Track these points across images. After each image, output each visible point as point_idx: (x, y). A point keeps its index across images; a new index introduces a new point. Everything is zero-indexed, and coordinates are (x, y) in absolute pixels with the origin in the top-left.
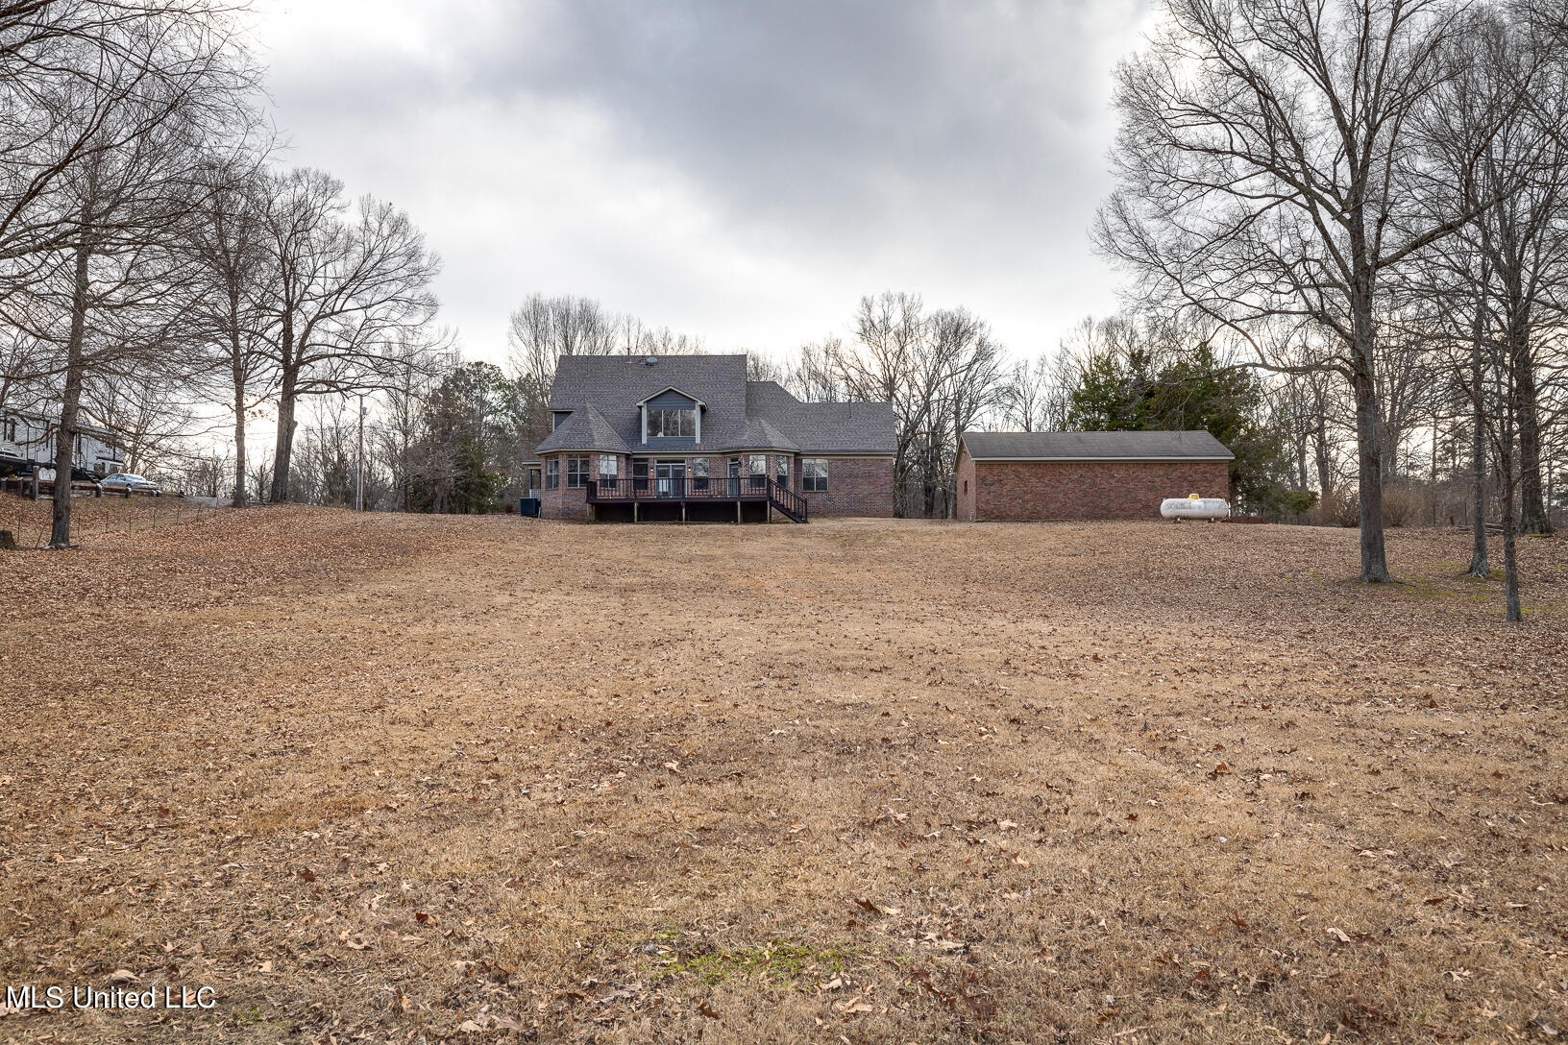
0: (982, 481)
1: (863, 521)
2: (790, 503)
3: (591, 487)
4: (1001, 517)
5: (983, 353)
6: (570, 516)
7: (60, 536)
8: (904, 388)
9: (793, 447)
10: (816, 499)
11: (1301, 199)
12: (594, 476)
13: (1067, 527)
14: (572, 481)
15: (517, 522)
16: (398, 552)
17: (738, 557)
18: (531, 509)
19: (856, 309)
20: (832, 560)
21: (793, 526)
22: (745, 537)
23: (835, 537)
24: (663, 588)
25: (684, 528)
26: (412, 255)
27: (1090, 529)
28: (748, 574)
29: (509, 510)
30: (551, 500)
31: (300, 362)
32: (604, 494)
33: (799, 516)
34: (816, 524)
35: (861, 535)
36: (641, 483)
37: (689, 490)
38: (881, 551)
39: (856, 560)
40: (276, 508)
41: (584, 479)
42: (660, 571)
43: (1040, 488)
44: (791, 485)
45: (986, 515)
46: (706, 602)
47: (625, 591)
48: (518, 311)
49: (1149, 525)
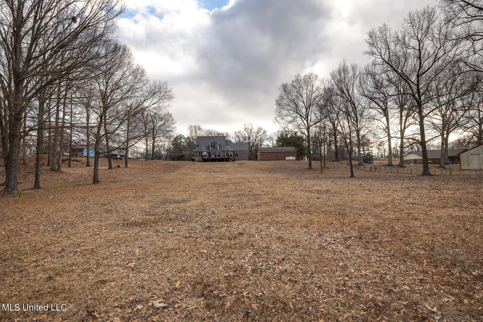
0: (261, 155)
1: (243, 161)
2: (233, 159)
3: (203, 157)
4: (264, 160)
5: (264, 132)
6: (199, 161)
7: (126, 166)
8: (252, 138)
9: (233, 150)
10: (236, 158)
11: (300, 117)
12: (203, 155)
13: (273, 162)
14: (200, 156)
15: (191, 162)
16: (177, 168)
17: (225, 167)
18: (193, 160)
19: (243, 126)
20: (238, 167)
21: (233, 162)
22: (226, 164)
23: (239, 163)
24: (214, 171)
25: (217, 163)
26: (172, 120)
27: (276, 162)
28: (226, 169)
29: (190, 160)
30: (196, 159)
31: (155, 138)
32: (205, 158)
33: (234, 160)
34: (236, 162)
35: (243, 163)
36: (210, 156)
37: (217, 157)
38: (246, 166)
39: (242, 167)
40: (153, 161)
41: (201, 155)
42: (214, 169)
43: (269, 156)
44: (233, 156)
45: (261, 160)
46: (221, 173)
47: (210, 172)
48: (188, 127)
49: (284, 161)
